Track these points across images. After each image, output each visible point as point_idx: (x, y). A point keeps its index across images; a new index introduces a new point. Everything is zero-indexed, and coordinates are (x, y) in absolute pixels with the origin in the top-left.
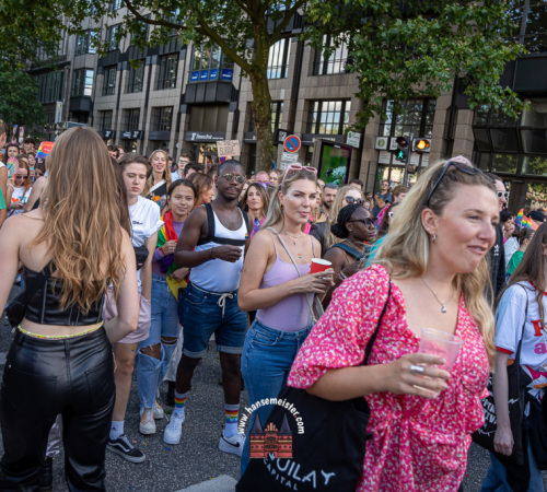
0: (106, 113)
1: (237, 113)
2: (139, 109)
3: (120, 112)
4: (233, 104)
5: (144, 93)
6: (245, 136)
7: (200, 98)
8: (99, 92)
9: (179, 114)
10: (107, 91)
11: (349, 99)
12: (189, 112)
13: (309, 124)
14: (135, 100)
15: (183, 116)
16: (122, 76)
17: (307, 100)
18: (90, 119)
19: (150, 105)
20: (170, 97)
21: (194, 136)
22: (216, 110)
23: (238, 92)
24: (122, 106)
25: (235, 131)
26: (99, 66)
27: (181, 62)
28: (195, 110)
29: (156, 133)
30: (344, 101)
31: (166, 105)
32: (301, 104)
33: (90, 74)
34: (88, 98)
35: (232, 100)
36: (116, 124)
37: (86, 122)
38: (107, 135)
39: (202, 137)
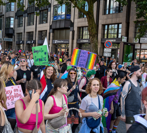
0: (20, 34)
1: (73, 32)
2: (33, 32)
3: (25, 33)
4: (71, 28)
5: (35, 26)
6: (77, 41)
7: (58, 27)
8: (16, 26)
9: (50, 33)
10: (19, 25)
11: (121, 23)
12: (53, 32)
13: (104, 34)
14: (31, 28)
15: (51, 34)
16: (25, 19)
17: (102, 25)
18: (13, 36)
19: (38, 30)
20: (45, 27)
21: (56, 42)
22: (64, 31)
23: (73, 23)
24: (26, 31)
25: (73, 39)
26: (16, 15)
27: (49, 13)
28: (55, 31)
29: (40, 41)
30: (118, 24)
31: (44, 30)
32: (100, 27)
33: (12, 19)
34: (12, 28)
35: (71, 26)
36: (24, 38)
37: (12, 38)
38: (21, 43)
39: (59, 42)
